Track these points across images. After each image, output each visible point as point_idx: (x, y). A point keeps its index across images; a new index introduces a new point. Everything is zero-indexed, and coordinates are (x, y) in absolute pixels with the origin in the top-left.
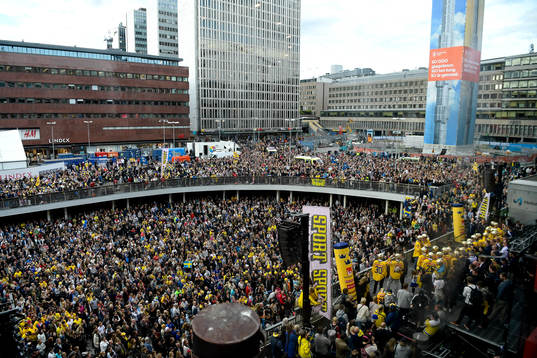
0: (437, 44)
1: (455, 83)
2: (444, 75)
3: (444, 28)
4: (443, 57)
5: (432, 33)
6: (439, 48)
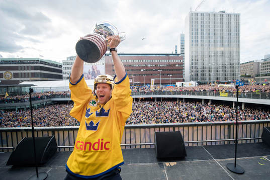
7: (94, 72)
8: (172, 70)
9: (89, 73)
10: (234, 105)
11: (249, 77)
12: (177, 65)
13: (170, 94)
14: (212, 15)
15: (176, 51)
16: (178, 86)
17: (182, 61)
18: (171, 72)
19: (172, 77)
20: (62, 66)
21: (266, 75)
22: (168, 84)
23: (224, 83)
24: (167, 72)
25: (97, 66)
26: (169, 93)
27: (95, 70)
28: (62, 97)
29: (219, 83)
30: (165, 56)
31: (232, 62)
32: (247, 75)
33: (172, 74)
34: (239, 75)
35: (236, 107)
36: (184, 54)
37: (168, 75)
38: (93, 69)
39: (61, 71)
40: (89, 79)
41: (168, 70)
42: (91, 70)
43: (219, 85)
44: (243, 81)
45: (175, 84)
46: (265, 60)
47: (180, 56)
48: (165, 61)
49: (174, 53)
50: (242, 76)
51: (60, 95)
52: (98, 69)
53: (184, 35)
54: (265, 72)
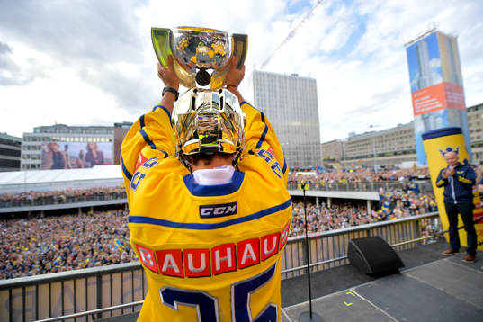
0: (417, 88)
1: (441, 112)
2: (428, 109)
3: (421, 75)
4: (424, 95)
5: (411, 80)
6: (420, 90)
7: (92, 155)
9: (81, 156)
10: (317, 201)
11: (333, 160)
14: (283, 78)
20: (20, 143)
21: (352, 158)
23: (303, 170)
25: (99, 144)
27: (94, 152)
28: (14, 205)
29: (297, 171)
31: (311, 141)
32: (332, 158)
34: (322, 159)
35: (320, 204)
38: (90, 150)
39: (18, 153)
40: (80, 167)
42: (85, 152)
43: (297, 174)
44: (326, 166)
46: (349, 139)
50: (325, 160)
51: (9, 201)
52: (99, 149)
54: (351, 154)
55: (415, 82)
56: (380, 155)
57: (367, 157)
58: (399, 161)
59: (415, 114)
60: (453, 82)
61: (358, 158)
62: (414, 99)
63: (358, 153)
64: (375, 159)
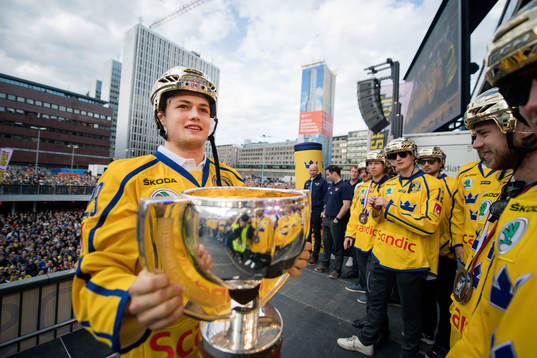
0: (304, 109)
1: (317, 135)
2: (309, 131)
3: (309, 99)
4: (308, 118)
5: (302, 102)
6: (306, 112)
8: (81, 134)
12: (96, 126)
13: (67, 193)
14: (180, 51)
15: (98, 93)
16: (94, 174)
17: (109, 118)
18: (77, 138)
19: (77, 151)
21: (245, 167)
22: (64, 166)
24: (64, 137)
26: (63, 189)
30: (63, 95)
33: (80, 145)
36: (117, 104)
37: (67, 143)
41: (67, 132)
45: (87, 168)
46: (244, 146)
47: (106, 106)
48: (63, 109)
49: (93, 95)
53: (120, 64)
54: (243, 162)
55: (304, 103)
56: (270, 167)
57: (257, 167)
58: (282, 175)
59: (300, 133)
60: (328, 112)
61: (249, 167)
62: (301, 119)
63: (251, 162)
64: (263, 170)
